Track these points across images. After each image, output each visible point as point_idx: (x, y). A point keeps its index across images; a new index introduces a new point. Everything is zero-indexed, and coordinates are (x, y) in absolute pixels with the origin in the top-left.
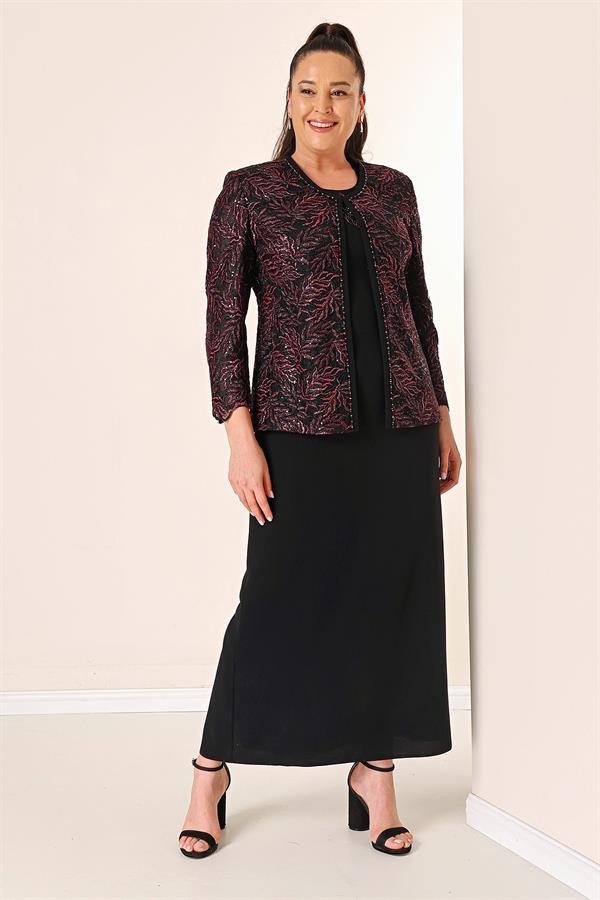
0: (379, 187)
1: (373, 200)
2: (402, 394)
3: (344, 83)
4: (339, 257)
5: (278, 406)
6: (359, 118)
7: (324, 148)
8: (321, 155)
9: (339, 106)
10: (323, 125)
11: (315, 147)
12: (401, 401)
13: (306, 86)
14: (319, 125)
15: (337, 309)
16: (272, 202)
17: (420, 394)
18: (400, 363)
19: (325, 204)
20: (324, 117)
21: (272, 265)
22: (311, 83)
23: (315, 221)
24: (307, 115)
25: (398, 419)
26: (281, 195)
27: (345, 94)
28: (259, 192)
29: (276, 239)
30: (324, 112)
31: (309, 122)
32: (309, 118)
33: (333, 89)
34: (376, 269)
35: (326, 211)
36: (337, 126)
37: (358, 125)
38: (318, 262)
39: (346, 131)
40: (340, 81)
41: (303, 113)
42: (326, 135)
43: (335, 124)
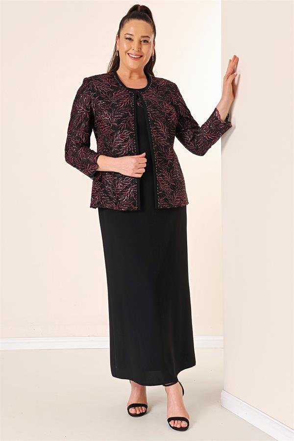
0: (157, 88)
1: (153, 94)
2: (163, 192)
3: (148, 37)
4: (133, 124)
5: (104, 196)
6: (152, 54)
7: (135, 68)
8: (132, 71)
9: (145, 48)
10: (136, 57)
11: (131, 67)
12: (163, 195)
13: (128, 36)
14: (134, 56)
15: (133, 149)
16: (102, 93)
17: (173, 192)
18: (162, 176)
19: (128, 96)
20: (137, 53)
21: (101, 125)
22: (131, 35)
23: (122, 104)
24: (128, 51)
25: (161, 203)
26: (107, 90)
27: (147, 42)
28: (97, 88)
29: (102, 113)
30: (137, 50)
31: (128, 54)
32: (128, 52)
33: (142, 39)
34: (151, 129)
35: (128, 99)
36: (142, 58)
37: (151, 57)
38: (122, 125)
39: (146, 60)
40: (146, 35)
41: (126, 49)
42: (136, 61)
43: (141, 56)
